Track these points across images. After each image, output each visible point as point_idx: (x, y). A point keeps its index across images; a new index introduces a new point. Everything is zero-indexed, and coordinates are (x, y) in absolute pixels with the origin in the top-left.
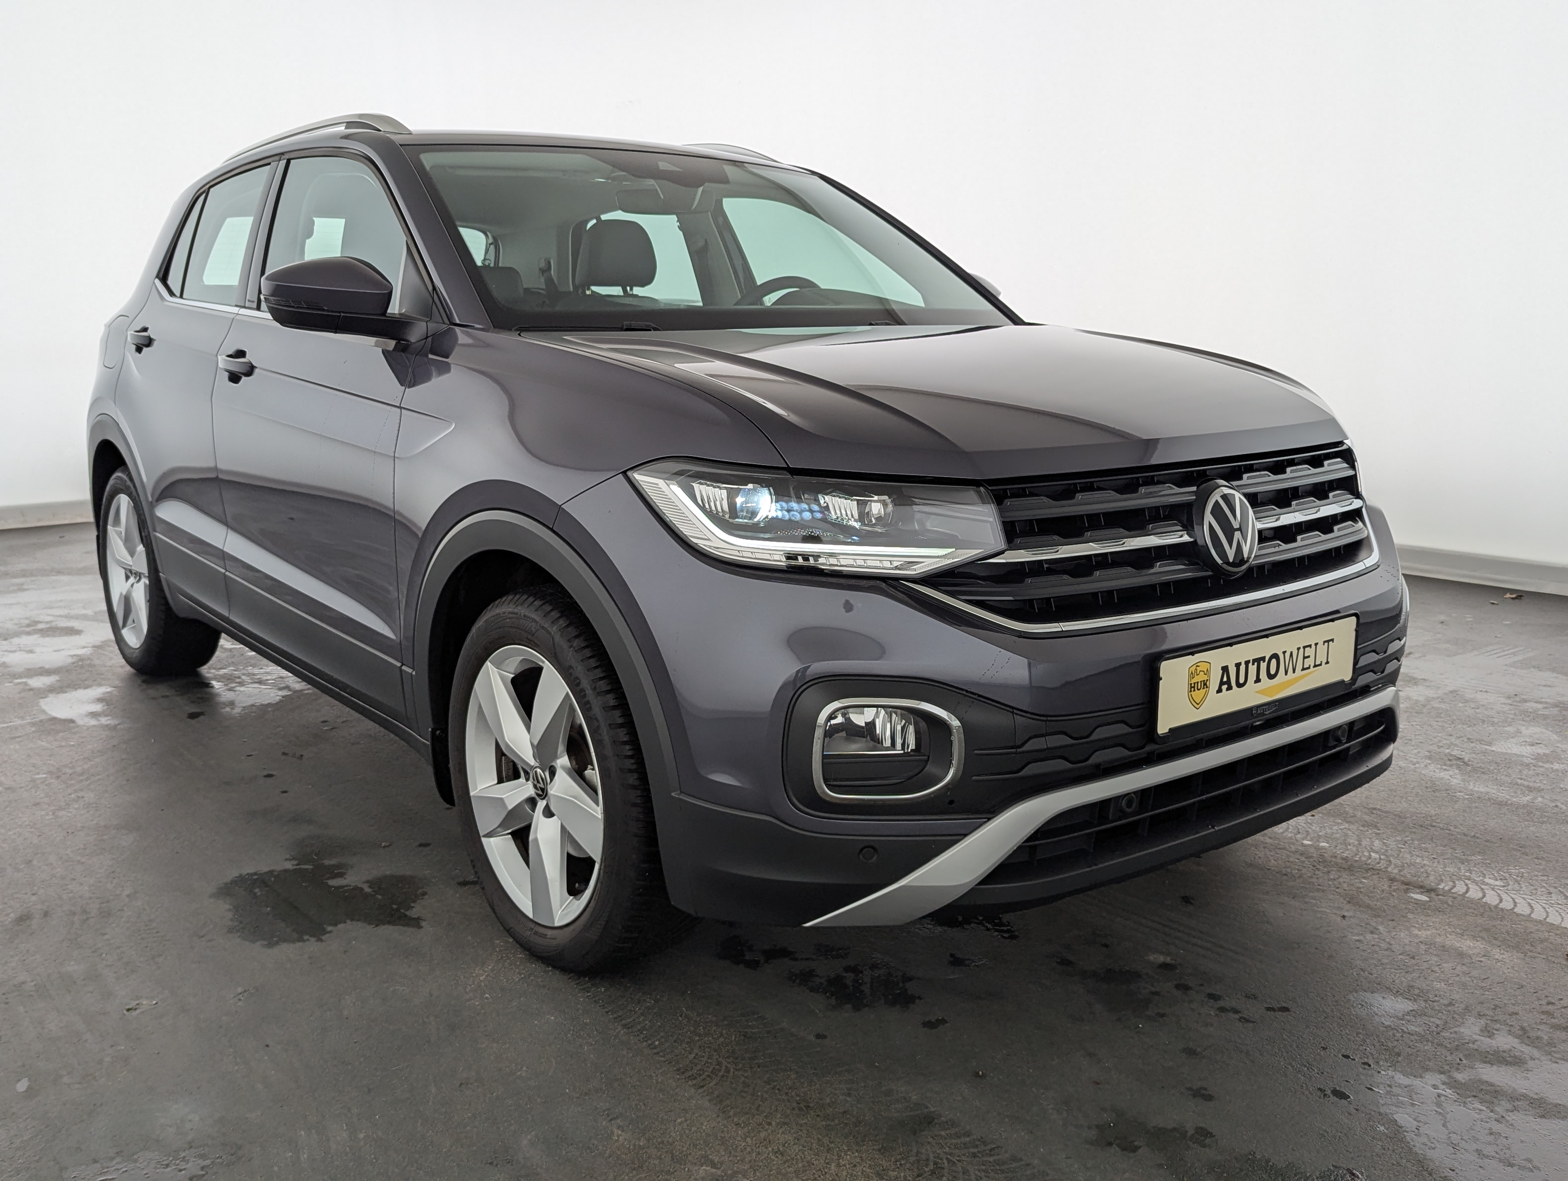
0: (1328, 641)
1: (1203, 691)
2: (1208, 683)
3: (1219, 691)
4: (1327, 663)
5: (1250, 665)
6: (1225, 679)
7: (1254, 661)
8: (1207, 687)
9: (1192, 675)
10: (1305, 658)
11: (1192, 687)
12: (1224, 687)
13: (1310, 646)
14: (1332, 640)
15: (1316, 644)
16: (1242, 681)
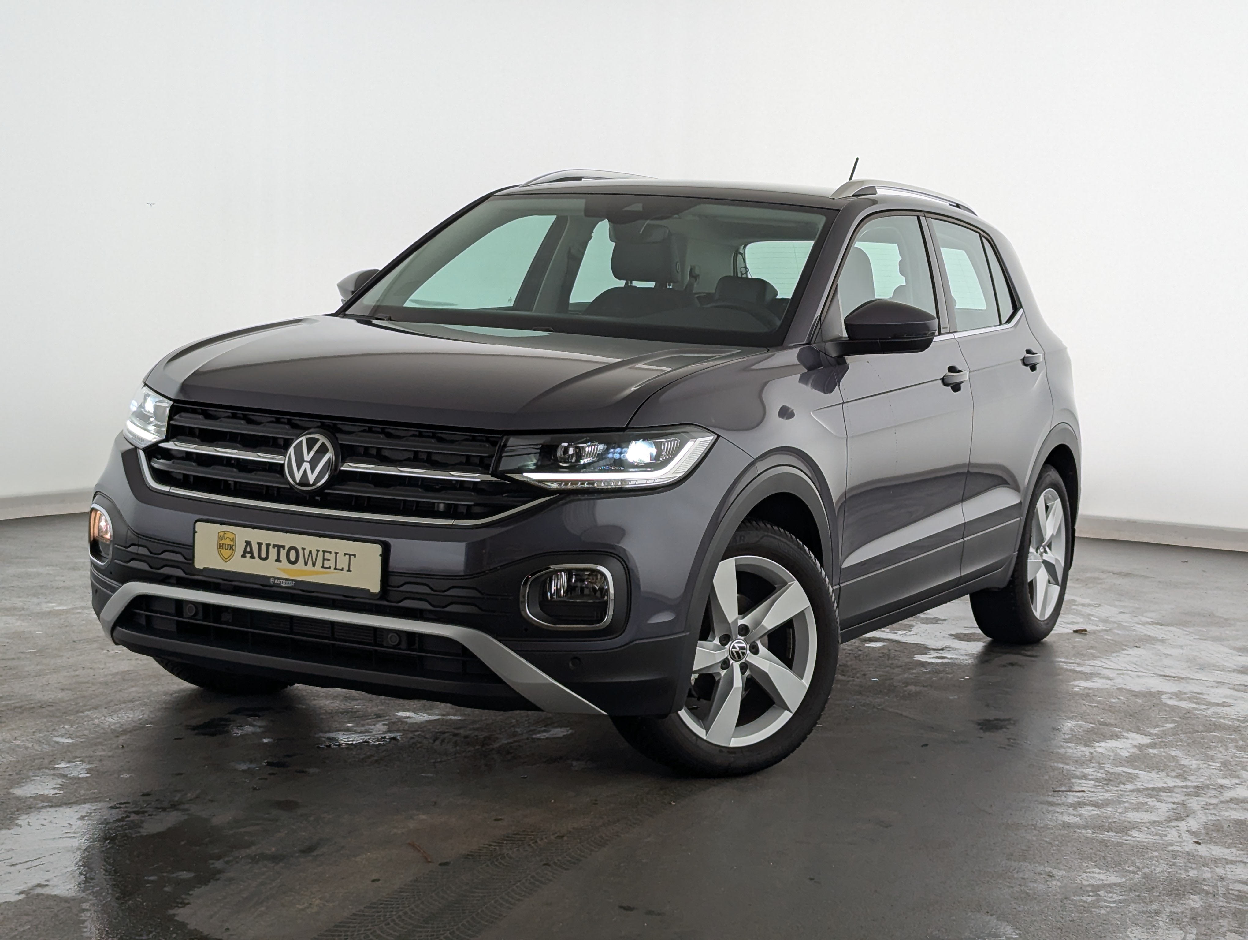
0: (350, 555)
1: (229, 552)
2: (234, 547)
3: (243, 556)
4: (349, 570)
5: (271, 547)
6: (248, 550)
7: (274, 546)
8: (233, 550)
9: (220, 538)
10: (324, 559)
11: (221, 546)
12: (248, 555)
13: (330, 553)
14: (355, 556)
15: (336, 553)
16: (263, 555)
